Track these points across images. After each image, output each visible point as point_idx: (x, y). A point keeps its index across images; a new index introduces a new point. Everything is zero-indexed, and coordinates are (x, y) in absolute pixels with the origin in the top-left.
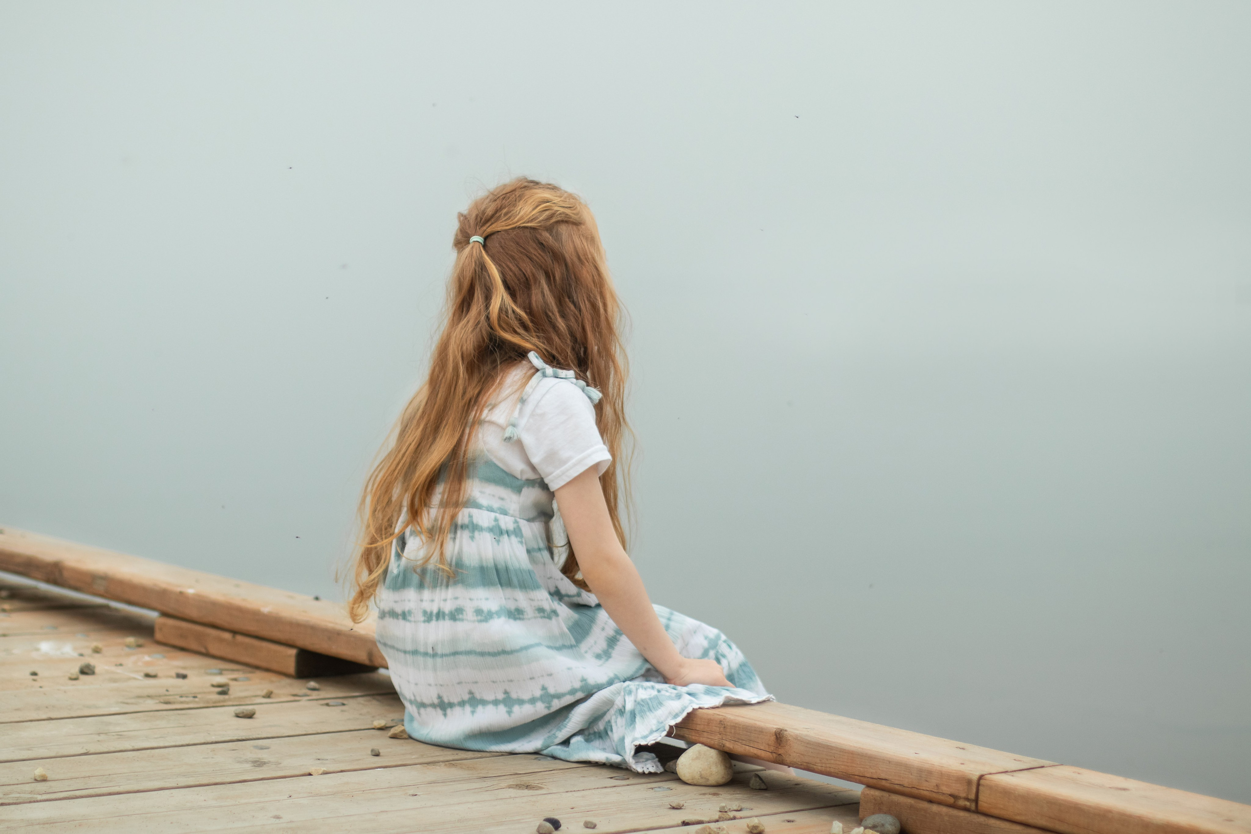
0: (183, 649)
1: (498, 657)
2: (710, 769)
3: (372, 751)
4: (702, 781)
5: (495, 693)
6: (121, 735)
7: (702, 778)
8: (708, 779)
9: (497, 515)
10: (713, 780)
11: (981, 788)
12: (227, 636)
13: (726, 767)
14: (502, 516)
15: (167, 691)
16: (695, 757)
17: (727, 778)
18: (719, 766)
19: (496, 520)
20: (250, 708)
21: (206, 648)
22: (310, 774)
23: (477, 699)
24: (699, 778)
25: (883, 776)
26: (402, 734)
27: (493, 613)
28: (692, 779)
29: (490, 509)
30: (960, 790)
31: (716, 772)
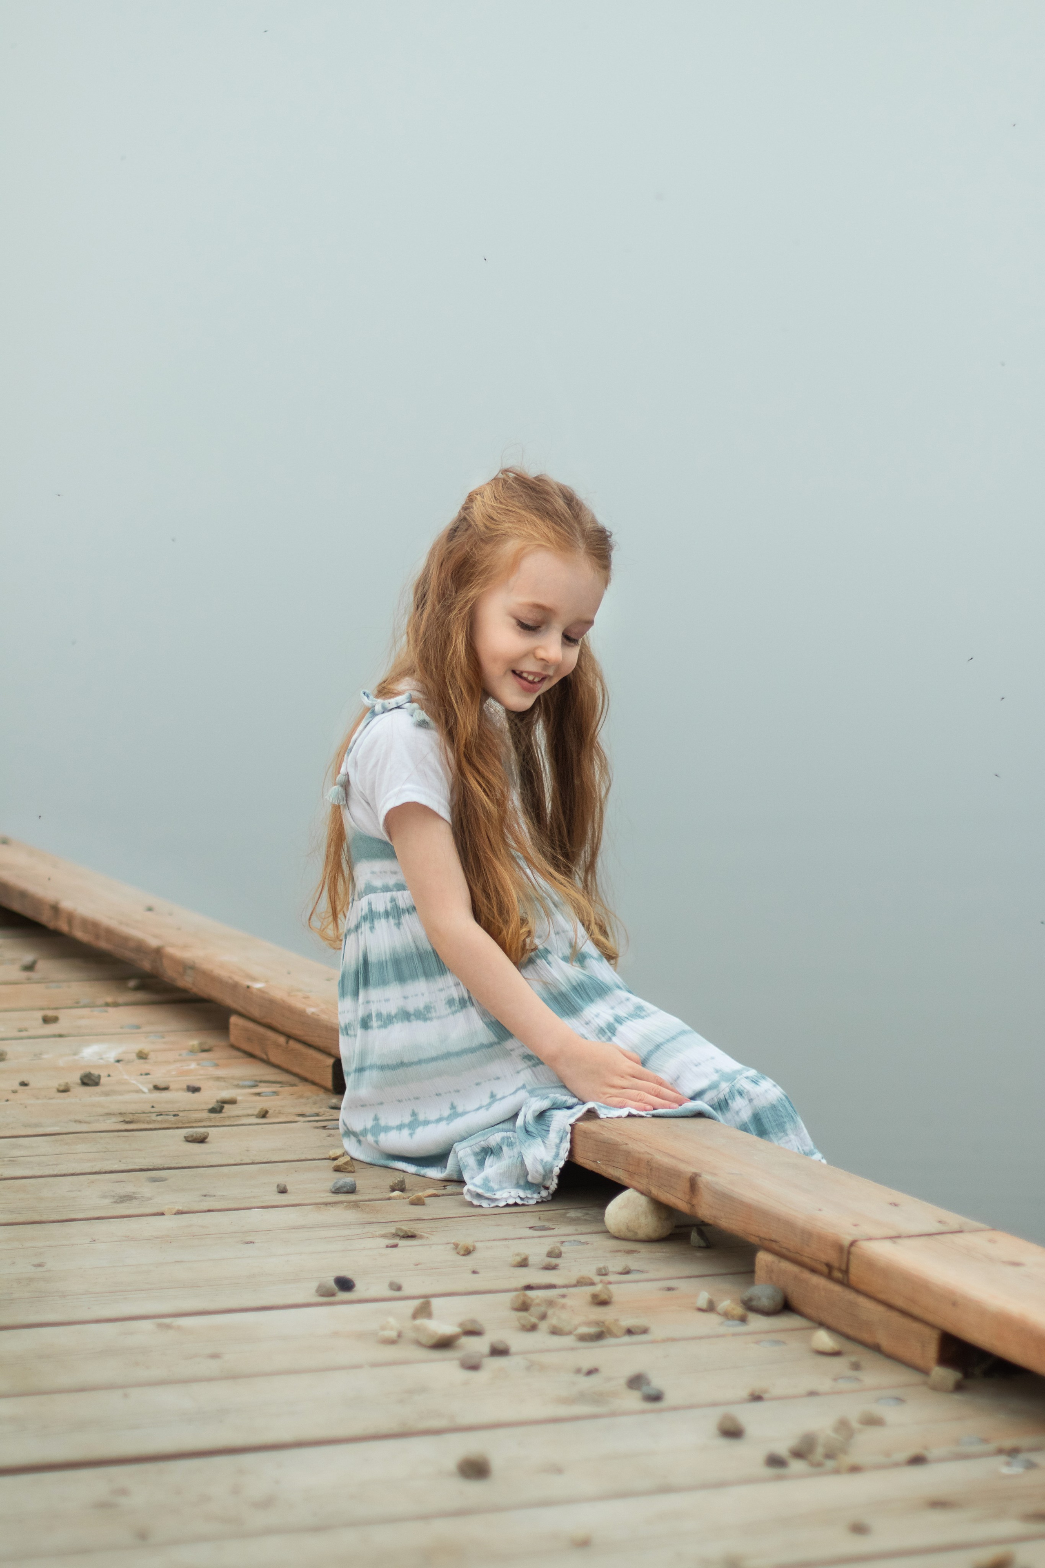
0: (251, 1055)
1: (398, 1070)
2: (638, 1219)
3: (278, 1186)
4: (630, 1235)
5: (402, 1116)
6: (13, 1161)
7: (630, 1231)
8: (636, 1233)
9: (394, 893)
10: (642, 1233)
11: (851, 1257)
12: (282, 1040)
13: (660, 1218)
14: (400, 893)
15: (153, 1107)
16: (623, 1205)
17: (665, 1232)
18: (650, 1216)
19: (393, 900)
20: (202, 1130)
21: (266, 1054)
22: (163, 1214)
23: (381, 1126)
24: (627, 1231)
25: (774, 1237)
26: (346, 1167)
27: (393, 1017)
28: (619, 1232)
29: (386, 889)
30: (831, 1256)
31: (646, 1225)
